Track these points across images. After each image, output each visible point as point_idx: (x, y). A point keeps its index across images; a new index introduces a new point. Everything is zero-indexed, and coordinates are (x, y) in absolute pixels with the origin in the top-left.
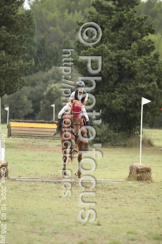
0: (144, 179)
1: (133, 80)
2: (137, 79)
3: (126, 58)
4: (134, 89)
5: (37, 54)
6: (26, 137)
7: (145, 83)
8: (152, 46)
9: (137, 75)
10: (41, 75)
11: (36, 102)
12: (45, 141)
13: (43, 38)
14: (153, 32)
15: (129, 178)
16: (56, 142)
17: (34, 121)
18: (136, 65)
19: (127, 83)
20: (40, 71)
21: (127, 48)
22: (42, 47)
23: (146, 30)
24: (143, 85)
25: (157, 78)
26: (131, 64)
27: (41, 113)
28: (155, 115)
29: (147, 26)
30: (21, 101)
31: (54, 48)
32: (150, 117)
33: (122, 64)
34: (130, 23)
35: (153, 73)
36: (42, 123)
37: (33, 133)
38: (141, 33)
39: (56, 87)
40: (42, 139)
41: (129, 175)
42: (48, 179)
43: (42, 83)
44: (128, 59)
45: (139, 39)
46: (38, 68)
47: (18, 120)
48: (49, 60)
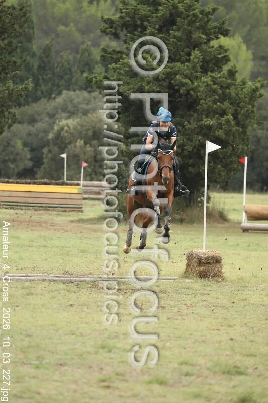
0: (209, 275)
1: (195, 112)
2: (200, 110)
3: (182, 76)
4: (195, 128)
5: (38, 70)
6: (18, 207)
7: (214, 117)
8: (225, 57)
9: (201, 105)
10: (45, 105)
11: (36, 149)
12: (50, 215)
13: (47, 45)
14: (226, 33)
15: (186, 274)
16: (69, 215)
17: (32, 181)
18: (199, 88)
19: (185, 118)
20: (42, 99)
21: (183, 60)
22: (45, 60)
23: (215, 29)
24: (210, 120)
25: (234, 108)
26: (191, 86)
27: (45, 168)
28: (230, 170)
29: (216, 24)
30: (13, 149)
31: (66, 61)
32: (222, 173)
33: (176, 86)
34: (189, 18)
35: (227, 101)
36: (45, 184)
37: (30, 200)
38: (206, 34)
39: (69, 125)
40: (45, 212)
41: (186, 269)
42: (53, 277)
43: (47, 119)
44: (186, 78)
45: (203, 45)
46: (39, 93)
47: (6, 180)
48: (57, 81)
